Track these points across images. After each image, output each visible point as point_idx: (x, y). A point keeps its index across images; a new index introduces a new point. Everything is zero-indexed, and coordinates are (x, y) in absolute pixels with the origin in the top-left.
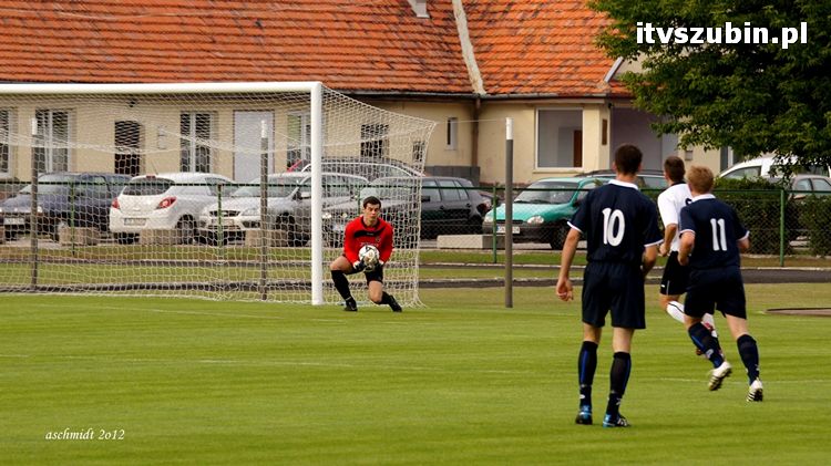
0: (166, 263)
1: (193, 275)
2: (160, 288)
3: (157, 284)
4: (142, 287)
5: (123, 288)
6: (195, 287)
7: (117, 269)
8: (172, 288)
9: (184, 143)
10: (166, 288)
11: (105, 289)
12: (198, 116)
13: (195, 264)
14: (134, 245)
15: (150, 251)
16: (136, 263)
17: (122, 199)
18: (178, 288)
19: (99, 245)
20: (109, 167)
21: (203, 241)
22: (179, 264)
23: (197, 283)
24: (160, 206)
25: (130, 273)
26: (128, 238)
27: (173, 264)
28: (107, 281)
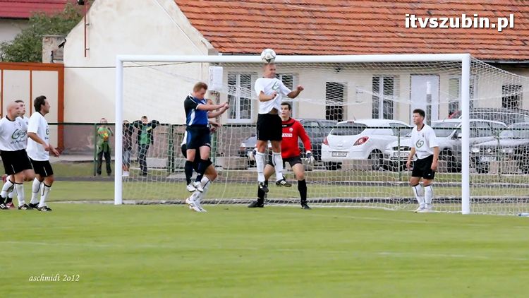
0: (359, 184)
1: (378, 192)
2: (355, 201)
3: (353, 199)
4: (342, 201)
5: (328, 201)
6: (379, 201)
7: (325, 187)
8: (363, 201)
9: (375, 98)
10: (359, 201)
11: (316, 202)
12: (385, 78)
13: (380, 184)
14: (337, 171)
15: (348, 175)
16: (338, 184)
17: (331, 138)
18: (368, 201)
19: (313, 171)
20: (322, 116)
21: (385, 168)
22: (369, 184)
23: (381, 198)
24: (357, 143)
25: (334, 190)
26: (334, 166)
27: (364, 184)
28: (317, 196)
